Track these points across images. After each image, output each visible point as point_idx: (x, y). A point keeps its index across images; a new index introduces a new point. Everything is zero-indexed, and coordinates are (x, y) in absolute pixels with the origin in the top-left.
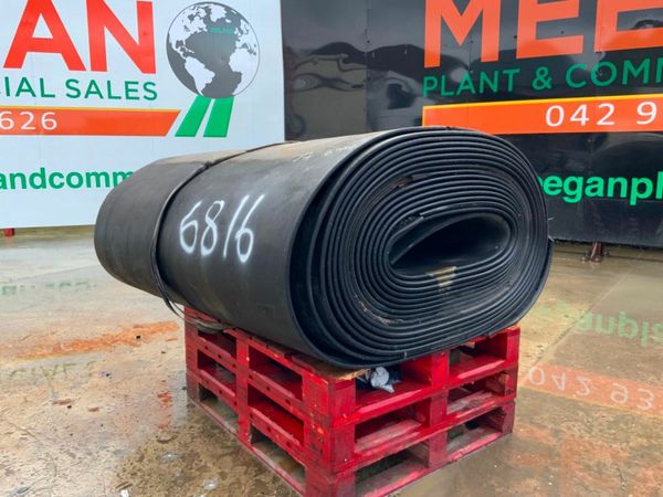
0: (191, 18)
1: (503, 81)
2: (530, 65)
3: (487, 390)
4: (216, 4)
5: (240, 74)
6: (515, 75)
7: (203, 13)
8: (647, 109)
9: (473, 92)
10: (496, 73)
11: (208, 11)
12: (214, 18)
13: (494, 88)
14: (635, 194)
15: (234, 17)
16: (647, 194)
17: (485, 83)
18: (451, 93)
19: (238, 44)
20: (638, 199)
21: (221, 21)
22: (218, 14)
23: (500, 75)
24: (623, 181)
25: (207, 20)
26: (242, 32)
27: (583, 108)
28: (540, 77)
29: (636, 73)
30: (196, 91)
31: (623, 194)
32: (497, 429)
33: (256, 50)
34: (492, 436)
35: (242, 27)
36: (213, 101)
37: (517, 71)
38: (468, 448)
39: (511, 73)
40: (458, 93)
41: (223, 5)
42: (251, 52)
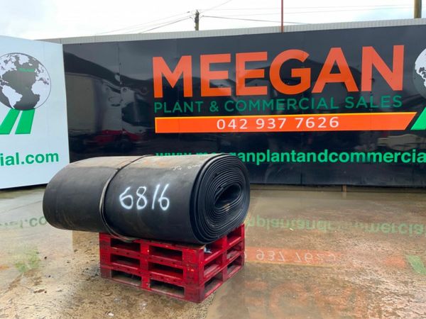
0: (6, 62)
1: (196, 106)
2: (208, 100)
3: (235, 250)
4: (22, 54)
5: (39, 96)
6: (201, 105)
7: (14, 60)
8: (260, 122)
9: (181, 111)
10: (192, 103)
11: (17, 58)
12: (21, 63)
13: (192, 110)
14: (258, 160)
15: (35, 63)
16: (263, 160)
17: (187, 108)
18: (170, 111)
19: (37, 78)
20: (260, 162)
21: (26, 64)
22: (23, 60)
23: (194, 104)
24: (253, 154)
25: (16, 63)
26: (39, 71)
27: (233, 121)
28: (213, 106)
29: (254, 106)
30: (10, 106)
31: (254, 160)
32: (240, 264)
33: (48, 82)
34: (239, 267)
35: (40, 69)
36: (21, 112)
37: (202, 102)
38: (232, 273)
39: (199, 103)
40: (174, 111)
41: (27, 55)
42: (45, 83)
